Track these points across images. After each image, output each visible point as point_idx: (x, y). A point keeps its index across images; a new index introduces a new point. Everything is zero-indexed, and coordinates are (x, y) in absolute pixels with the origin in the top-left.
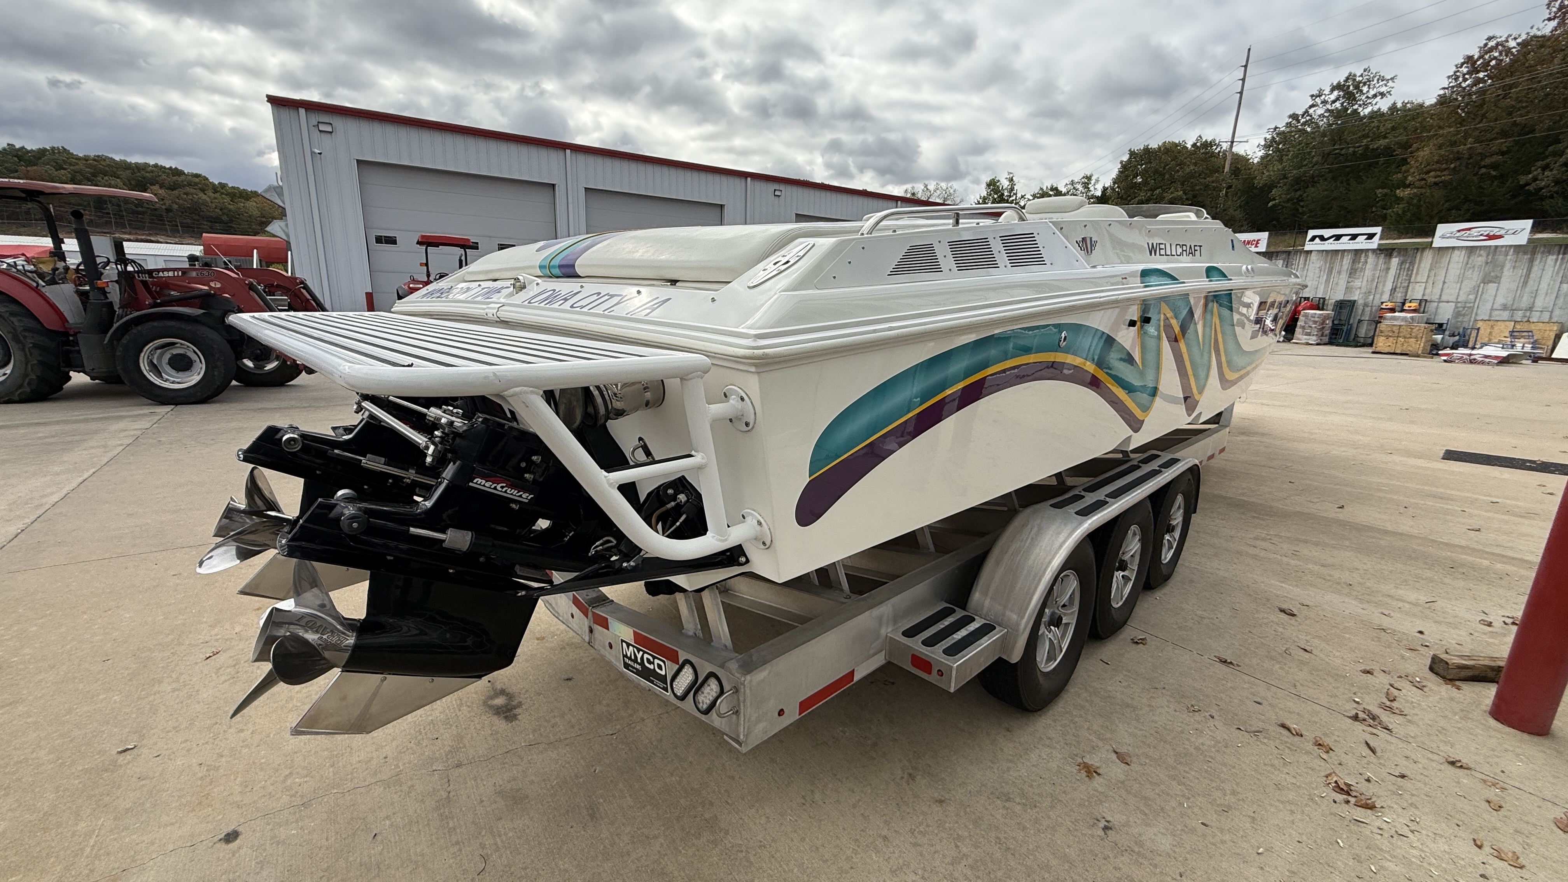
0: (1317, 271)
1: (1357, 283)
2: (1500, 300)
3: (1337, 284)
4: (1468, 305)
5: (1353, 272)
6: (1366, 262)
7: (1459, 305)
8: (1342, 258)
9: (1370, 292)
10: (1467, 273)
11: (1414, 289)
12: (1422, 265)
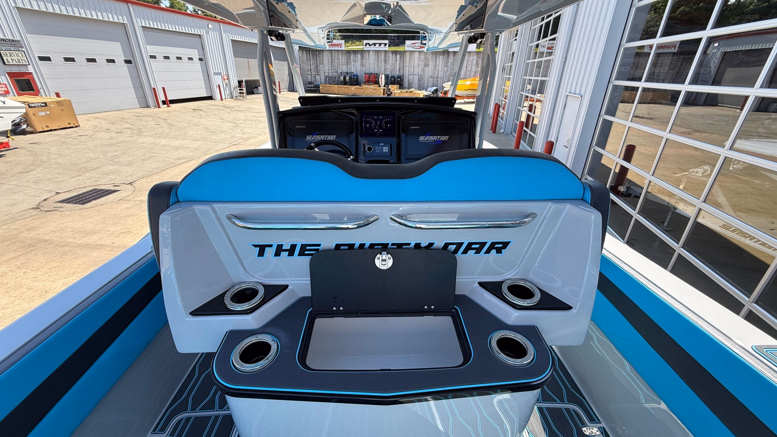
0: (373, 61)
1: (388, 67)
2: (430, 74)
3: (381, 67)
4: (422, 76)
5: (385, 61)
6: (389, 57)
7: (419, 76)
8: (381, 54)
9: (392, 71)
10: (420, 62)
11: (405, 69)
12: (407, 59)
